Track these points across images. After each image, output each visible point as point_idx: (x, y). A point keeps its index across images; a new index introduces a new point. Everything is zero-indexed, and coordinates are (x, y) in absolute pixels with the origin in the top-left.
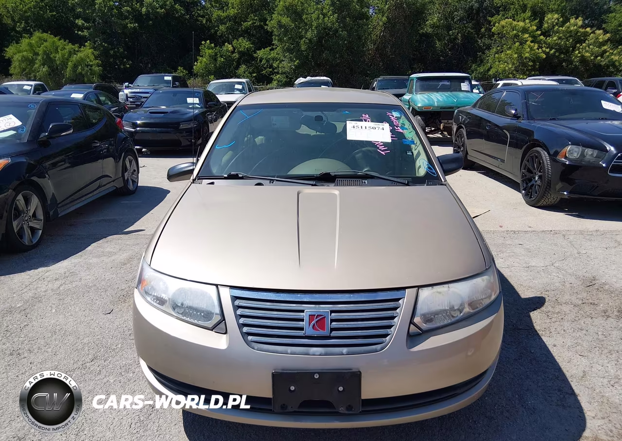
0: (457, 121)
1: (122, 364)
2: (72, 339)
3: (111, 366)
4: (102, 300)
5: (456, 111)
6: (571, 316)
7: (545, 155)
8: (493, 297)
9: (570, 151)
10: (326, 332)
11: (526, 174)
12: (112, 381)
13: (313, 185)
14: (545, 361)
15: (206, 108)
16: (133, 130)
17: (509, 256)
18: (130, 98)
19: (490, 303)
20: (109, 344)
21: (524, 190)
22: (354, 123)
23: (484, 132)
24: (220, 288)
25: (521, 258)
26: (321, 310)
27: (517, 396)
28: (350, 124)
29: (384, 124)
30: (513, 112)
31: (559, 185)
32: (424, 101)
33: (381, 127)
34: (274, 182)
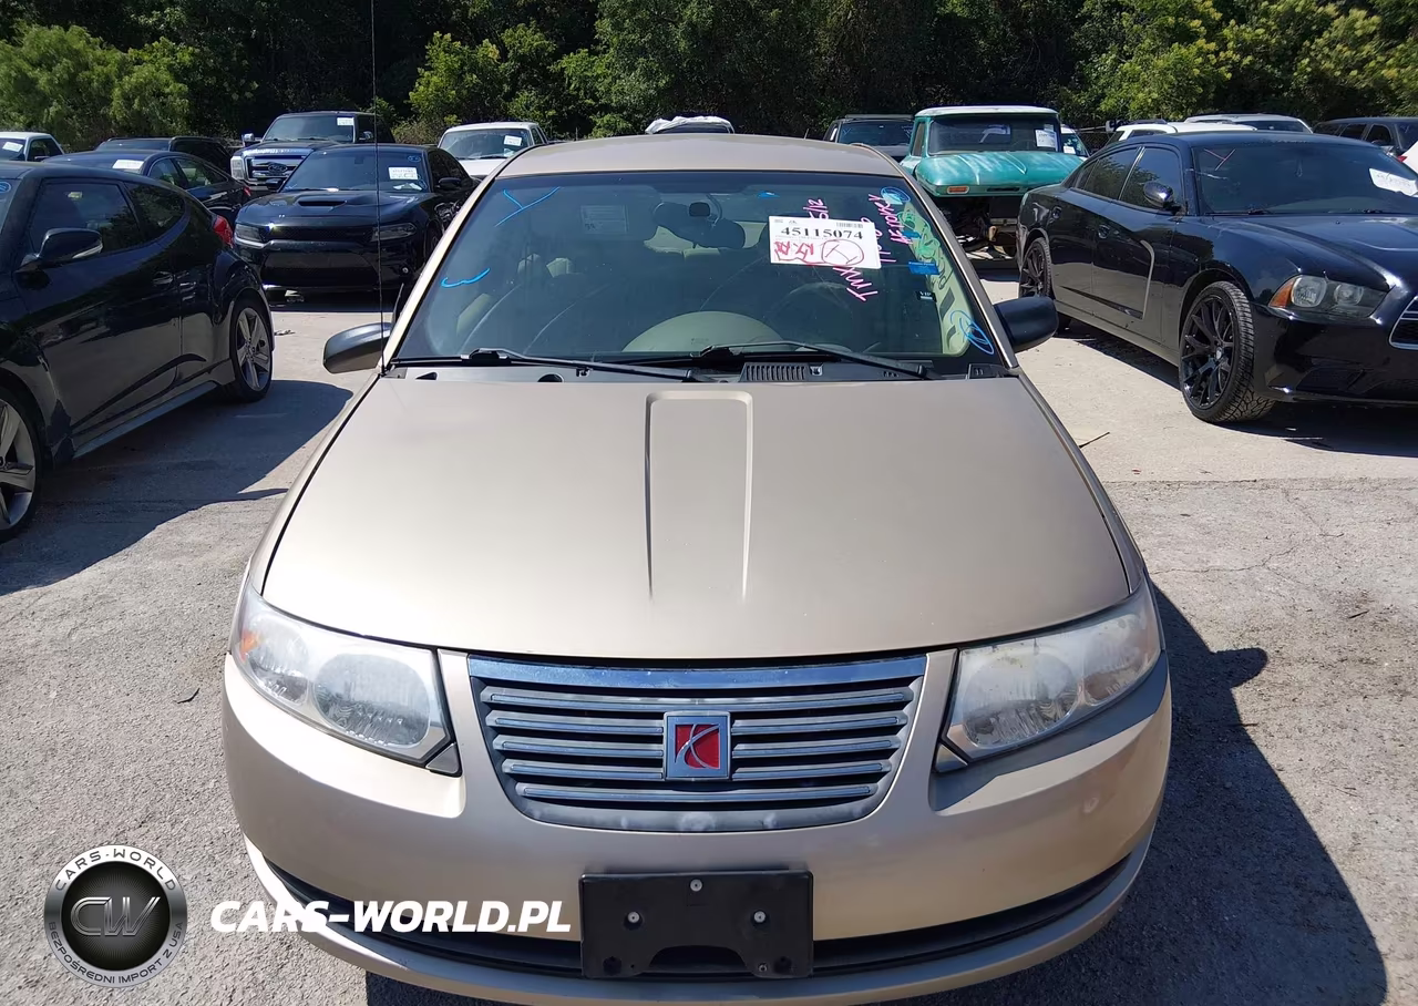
0: (1027, 219)
1: (217, 832)
2: (92, 766)
3: (187, 838)
4: (173, 665)
5: (1026, 196)
6: (1316, 695)
7: (1238, 298)
8: (1147, 666)
9: (1299, 289)
10: (720, 771)
11: (1192, 344)
12: (188, 878)
13: (685, 380)
14: (1259, 810)
15: (435, 190)
16: (262, 245)
17: (1160, 544)
18: (257, 169)
19: (1139, 680)
20: (185, 780)
21: (1189, 382)
22: (787, 221)
23: (1093, 245)
24: (443, 655)
25: (1187, 548)
26: (708, 713)
27: (1195, 902)
28: (778, 226)
29: (862, 223)
30: (1163, 196)
31: (1274, 372)
32: (950, 172)
33: (855, 231)
34: (588, 373)
